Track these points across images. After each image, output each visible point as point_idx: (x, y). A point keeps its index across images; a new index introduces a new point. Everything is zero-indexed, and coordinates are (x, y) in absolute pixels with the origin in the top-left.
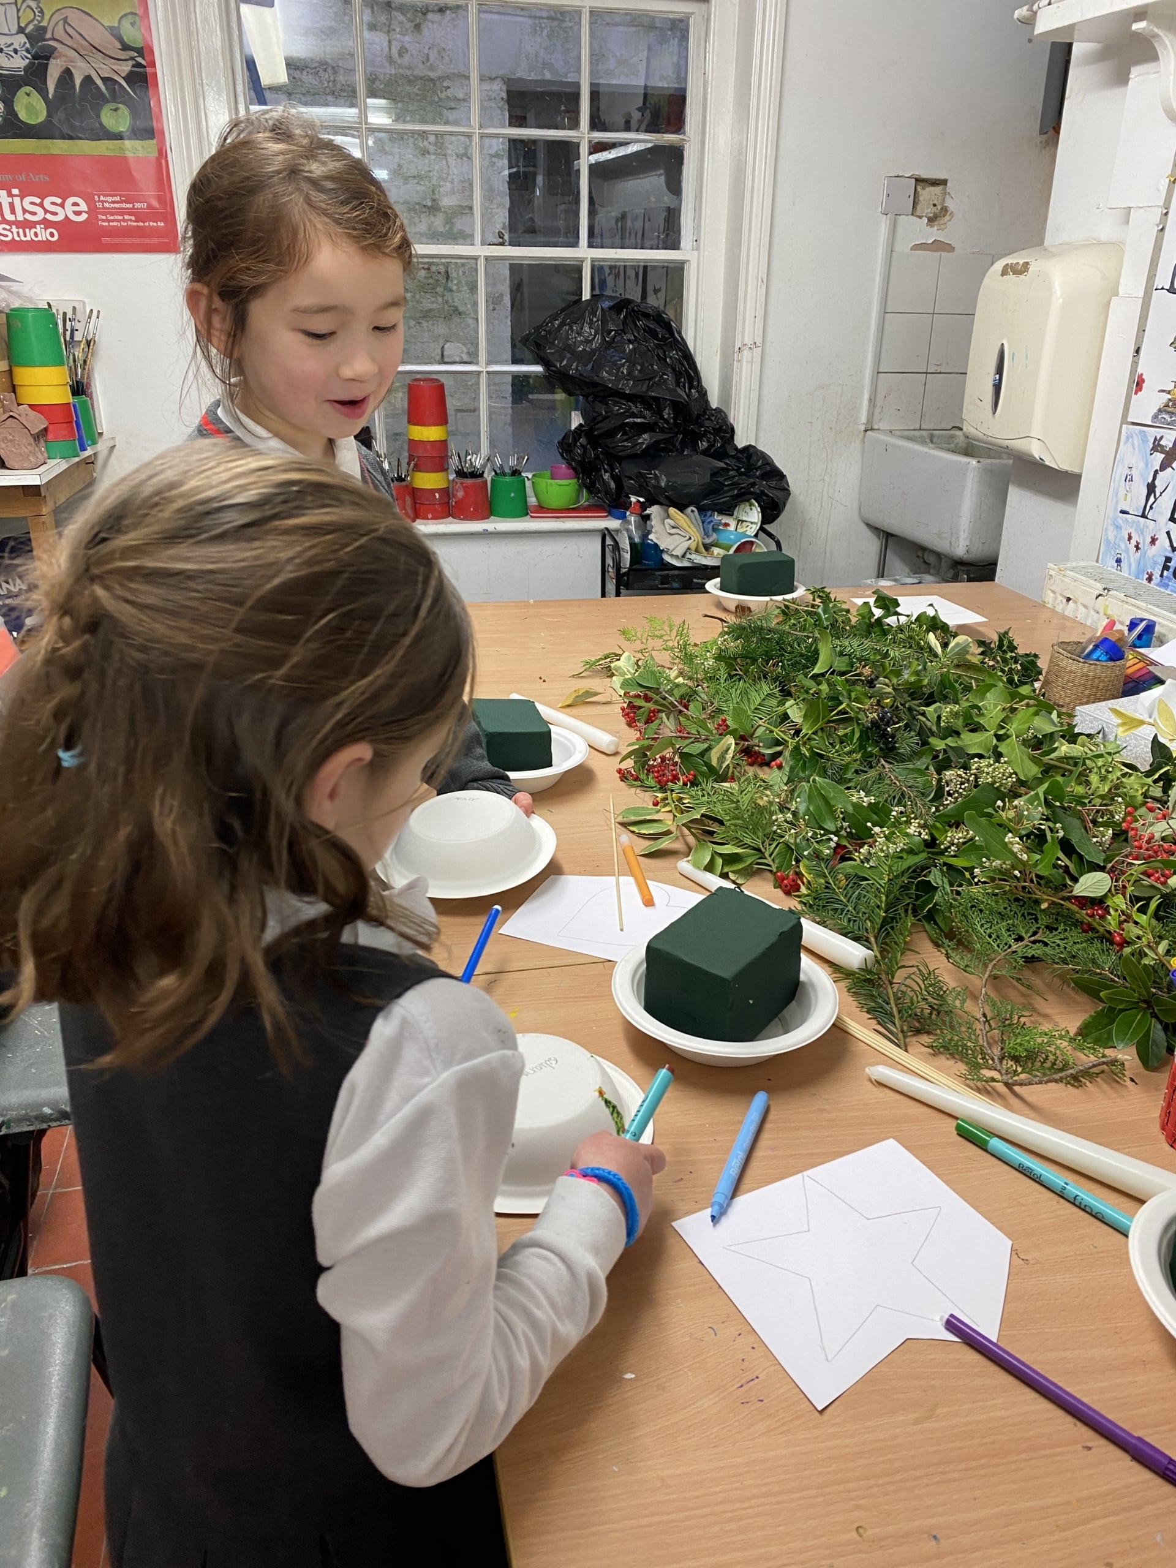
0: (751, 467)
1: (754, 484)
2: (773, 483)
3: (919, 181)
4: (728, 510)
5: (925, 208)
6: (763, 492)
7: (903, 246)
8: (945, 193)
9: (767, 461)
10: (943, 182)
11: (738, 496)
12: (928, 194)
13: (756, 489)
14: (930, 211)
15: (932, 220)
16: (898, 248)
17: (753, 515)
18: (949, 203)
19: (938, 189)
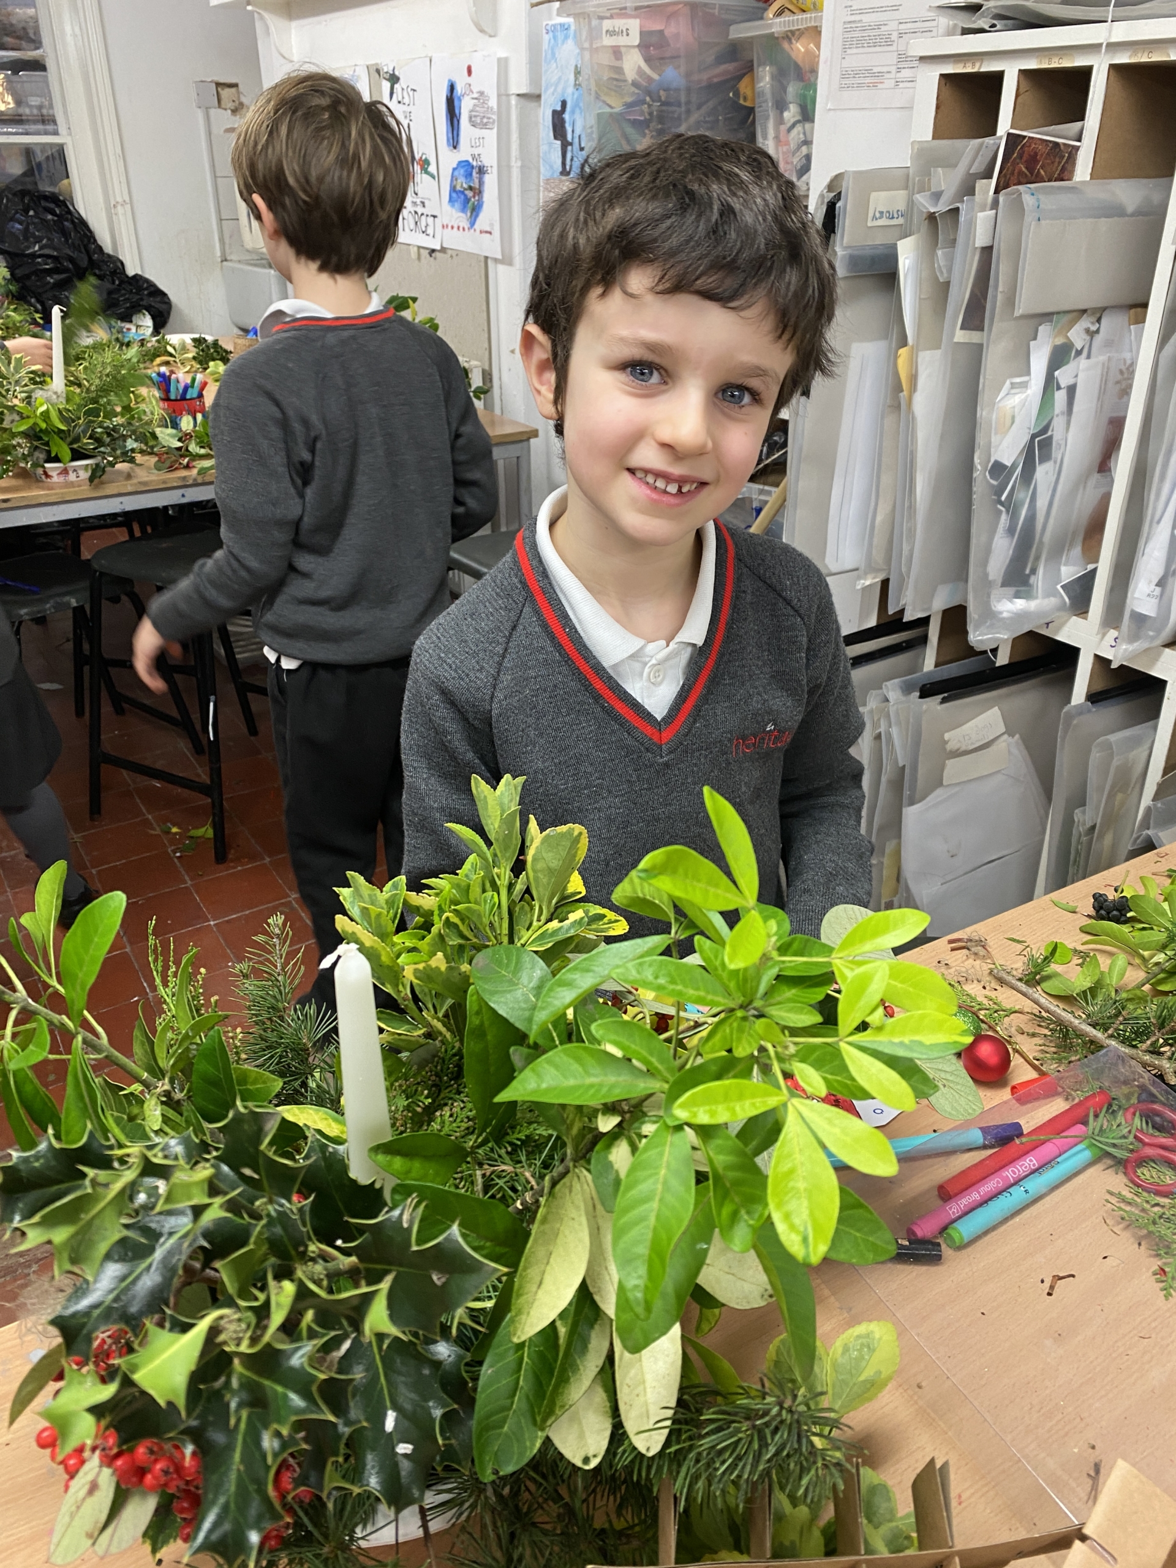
0: (140, 289)
1: (142, 299)
2: (158, 299)
3: (218, 85)
4: (127, 318)
5: (228, 104)
6: (151, 306)
7: (218, 130)
8: (238, 93)
9: (151, 285)
10: (235, 85)
11: (133, 307)
12: (226, 93)
13: (144, 303)
14: (231, 105)
15: (234, 111)
16: (215, 130)
17: (147, 322)
18: (244, 100)
19: (233, 90)
